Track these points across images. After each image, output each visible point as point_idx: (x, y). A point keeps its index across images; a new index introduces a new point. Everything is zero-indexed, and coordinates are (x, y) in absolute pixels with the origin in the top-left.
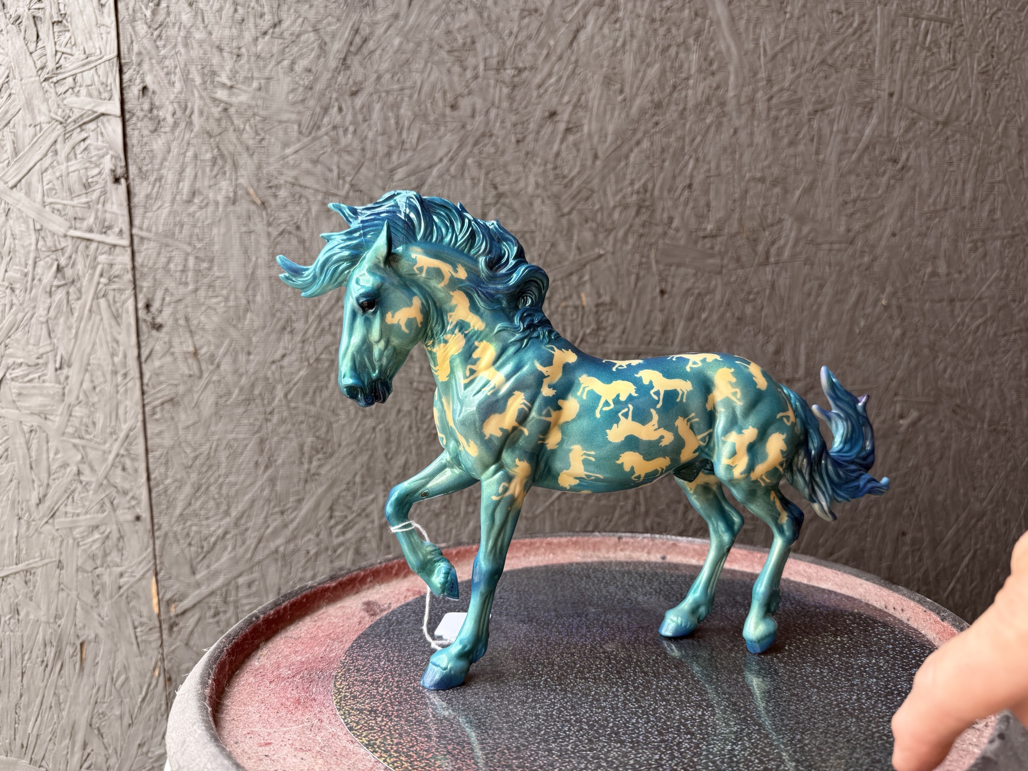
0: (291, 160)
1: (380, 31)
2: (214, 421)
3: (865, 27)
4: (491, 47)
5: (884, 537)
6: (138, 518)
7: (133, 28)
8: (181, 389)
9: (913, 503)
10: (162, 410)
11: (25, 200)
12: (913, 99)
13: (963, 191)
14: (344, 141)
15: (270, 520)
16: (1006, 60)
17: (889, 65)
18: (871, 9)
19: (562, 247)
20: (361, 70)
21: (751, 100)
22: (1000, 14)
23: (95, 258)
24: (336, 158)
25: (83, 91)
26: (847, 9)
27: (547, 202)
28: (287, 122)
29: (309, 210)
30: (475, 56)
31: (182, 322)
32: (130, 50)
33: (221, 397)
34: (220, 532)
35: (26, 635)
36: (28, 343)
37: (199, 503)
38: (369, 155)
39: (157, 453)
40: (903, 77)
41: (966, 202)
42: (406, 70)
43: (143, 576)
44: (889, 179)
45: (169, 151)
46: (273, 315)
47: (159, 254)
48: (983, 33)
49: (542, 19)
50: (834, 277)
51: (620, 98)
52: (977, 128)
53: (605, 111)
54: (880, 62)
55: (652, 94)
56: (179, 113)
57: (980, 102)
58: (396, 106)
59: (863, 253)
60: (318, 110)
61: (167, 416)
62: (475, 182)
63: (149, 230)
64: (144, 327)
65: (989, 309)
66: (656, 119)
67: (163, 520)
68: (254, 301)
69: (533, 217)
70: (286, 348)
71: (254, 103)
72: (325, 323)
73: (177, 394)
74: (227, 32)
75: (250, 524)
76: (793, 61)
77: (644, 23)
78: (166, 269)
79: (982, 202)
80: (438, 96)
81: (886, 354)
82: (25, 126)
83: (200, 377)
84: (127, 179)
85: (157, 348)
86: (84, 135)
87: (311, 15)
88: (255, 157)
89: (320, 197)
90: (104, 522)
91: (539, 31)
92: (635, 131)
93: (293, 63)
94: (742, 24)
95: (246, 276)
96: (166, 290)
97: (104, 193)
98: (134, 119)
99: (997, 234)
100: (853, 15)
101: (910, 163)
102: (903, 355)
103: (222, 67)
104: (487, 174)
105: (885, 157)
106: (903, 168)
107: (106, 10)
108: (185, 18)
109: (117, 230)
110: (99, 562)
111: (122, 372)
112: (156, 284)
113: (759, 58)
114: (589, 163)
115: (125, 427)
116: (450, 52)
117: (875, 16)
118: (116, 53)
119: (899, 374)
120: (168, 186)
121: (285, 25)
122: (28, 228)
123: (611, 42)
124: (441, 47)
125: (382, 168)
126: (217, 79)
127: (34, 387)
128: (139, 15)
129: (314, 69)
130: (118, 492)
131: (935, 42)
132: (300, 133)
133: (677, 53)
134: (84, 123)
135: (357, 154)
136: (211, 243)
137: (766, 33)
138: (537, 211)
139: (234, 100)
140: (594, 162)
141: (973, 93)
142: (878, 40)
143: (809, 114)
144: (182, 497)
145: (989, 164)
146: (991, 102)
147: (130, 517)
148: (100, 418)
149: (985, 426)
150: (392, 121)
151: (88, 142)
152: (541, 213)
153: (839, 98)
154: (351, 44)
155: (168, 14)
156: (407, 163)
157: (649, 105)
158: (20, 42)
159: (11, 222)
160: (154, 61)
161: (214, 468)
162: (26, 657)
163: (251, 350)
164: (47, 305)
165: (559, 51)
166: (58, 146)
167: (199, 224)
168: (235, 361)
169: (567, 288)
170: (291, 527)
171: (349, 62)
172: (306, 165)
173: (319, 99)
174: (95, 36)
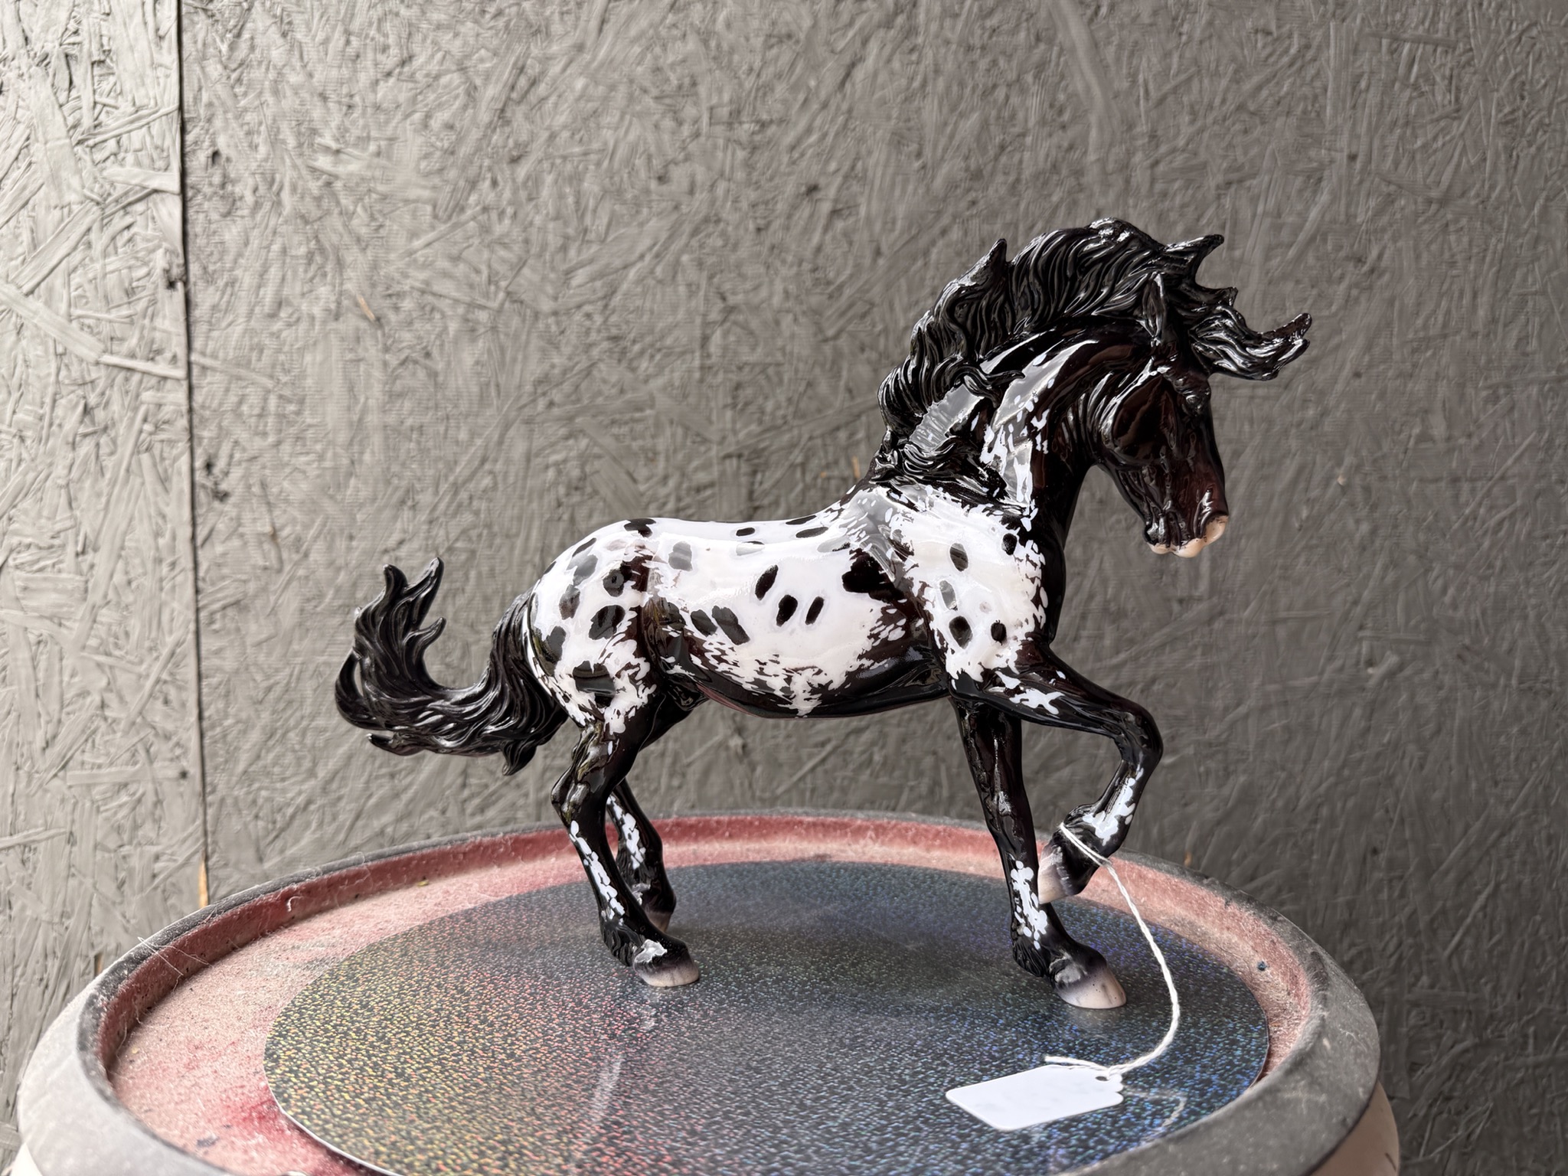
0: (420, 256)
1: (555, 69)
2: (297, 635)
3: (1310, 55)
4: (720, 91)
5: (1340, 855)
6: (184, 775)
7: (203, 68)
8: (252, 587)
9: (1390, 801)
10: (224, 617)
11: (44, 312)
12: (1389, 163)
13: (1474, 307)
14: (499, 229)
15: (374, 786)
16: (1545, 103)
17: (1349, 113)
18: (1319, 26)
19: (823, 388)
20: (527, 126)
21: (1125, 167)
22: (1534, 32)
23: (138, 396)
24: (486, 254)
25: (130, 158)
26: (1279, 27)
27: (802, 320)
28: (416, 201)
29: (445, 329)
30: (696, 104)
31: (256, 489)
32: (197, 99)
33: (308, 600)
34: (301, 800)
35: (19, 937)
36: (39, 515)
37: (271, 756)
38: (534, 250)
39: (214, 681)
40: (1372, 131)
41: (1479, 326)
42: (592, 125)
43: (187, 862)
44: (1350, 287)
45: (246, 243)
46: (388, 482)
47: (227, 390)
48: (1506, 60)
49: (798, 48)
50: (1257, 440)
51: (917, 164)
52: (1497, 208)
53: (893, 185)
54: (1335, 107)
55: (967, 158)
56: (262, 190)
57: (1503, 168)
58: (576, 178)
59: (1305, 401)
60: (462, 183)
61: (231, 626)
62: (692, 289)
63: (214, 356)
64: (202, 496)
65: (1519, 493)
66: (972, 195)
67: (219, 780)
68: (361, 461)
69: (780, 343)
70: (405, 531)
71: (369, 174)
72: (463, 495)
73: (245, 594)
74: (334, 73)
75: (343, 791)
76: (1192, 107)
77: (956, 53)
78: (236, 412)
79: (1505, 325)
80: (639, 162)
81: (1345, 564)
82: (48, 208)
83: (280, 571)
84: (186, 283)
85: (220, 526)
86: (128, 220)
87: (456, 47)
88: (370, 253)
89: (461, 310)
90: (135, 779)
91: (793, 65)
92: (939, 214)
93: (428, 116)
94: (1110, 53)
95: (351, 424)
96: (236, 443)
97: (153, 302)
98: (200, 197)
99: (1531, 376)
100: (1290, 36)
101: (1384, 263)
102: (1374, 564)
103: (326, 123)
104: (711, 277)
105: (1342, 254)
106: (1372, 271)
107: (165, 44)
108: (277, 55)
109: (168, 355)
110: (126, 837)
111: (170, 560)
112: (222, 433)
113: (1138, 103)
114: (867, 261)
115: (170, 640)
116: (657, 98)
117: (1327, 36)
118: (176, 104)
119: (1366, 595)
120: (243, 294)
121: (417, 62)
122: (46, 351)
123: (904, 82)
124: (645, 91)
125: (553, 269)
126: (318, 140)
127: (45, 579)
128: (211, 50)
129: (458, 125)
130: (157, 735)
131: (1427, 76)
132: (435, 217)
133: (1007, 98)
134: (130, 204)
135: (517, 248)
136: (303, 375)
137: (1148, 64)
138: (787, 333)
139: (341, 170)
140: (874, 261)
141: (1489, 155)
142: (1330, 74)
143: (1218, 187)
144: (247, 746)
145: (1516, 266)
146: (1521, 167)
147: (173, 772)
148: (135, 626)
149: (1514, 682)
150: (571, 200)
151: (133, 230)
152: (793, 336)
153: (1266, 163)
154: (513, 88)
155: (252, 48)
156: (591, 261)
157: (963, 174)
158: (46, 90)
159: (24, 343)
160: (230, 115)
161: (295, 705)
162: (19, 972)
163: (354, 532)
164: (68, 462)
165: (823, 94)
166: (93, 236)
167: (286, 348)
168: (330, 548)
169: (831, 449)
170: (406, 797)
171: (508, 114)
172: (443, 264)
173: (464, 168)
174: (148, 81)
